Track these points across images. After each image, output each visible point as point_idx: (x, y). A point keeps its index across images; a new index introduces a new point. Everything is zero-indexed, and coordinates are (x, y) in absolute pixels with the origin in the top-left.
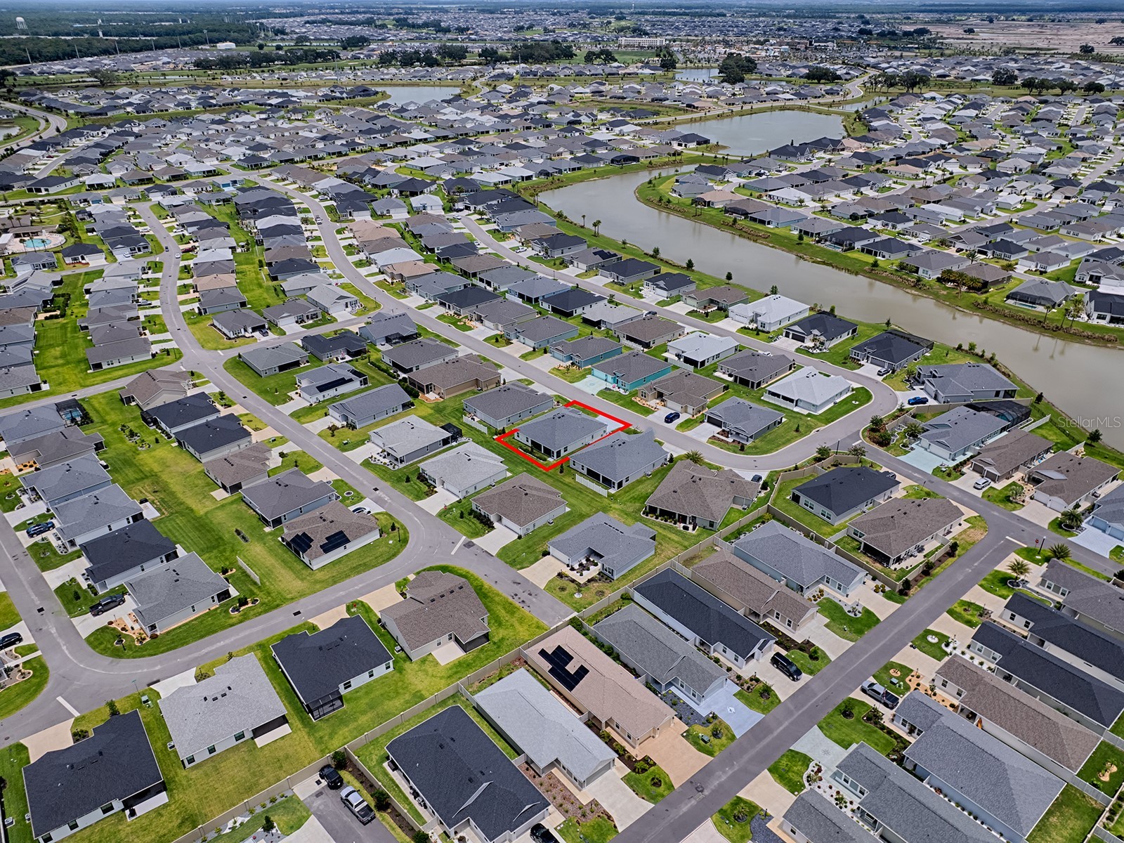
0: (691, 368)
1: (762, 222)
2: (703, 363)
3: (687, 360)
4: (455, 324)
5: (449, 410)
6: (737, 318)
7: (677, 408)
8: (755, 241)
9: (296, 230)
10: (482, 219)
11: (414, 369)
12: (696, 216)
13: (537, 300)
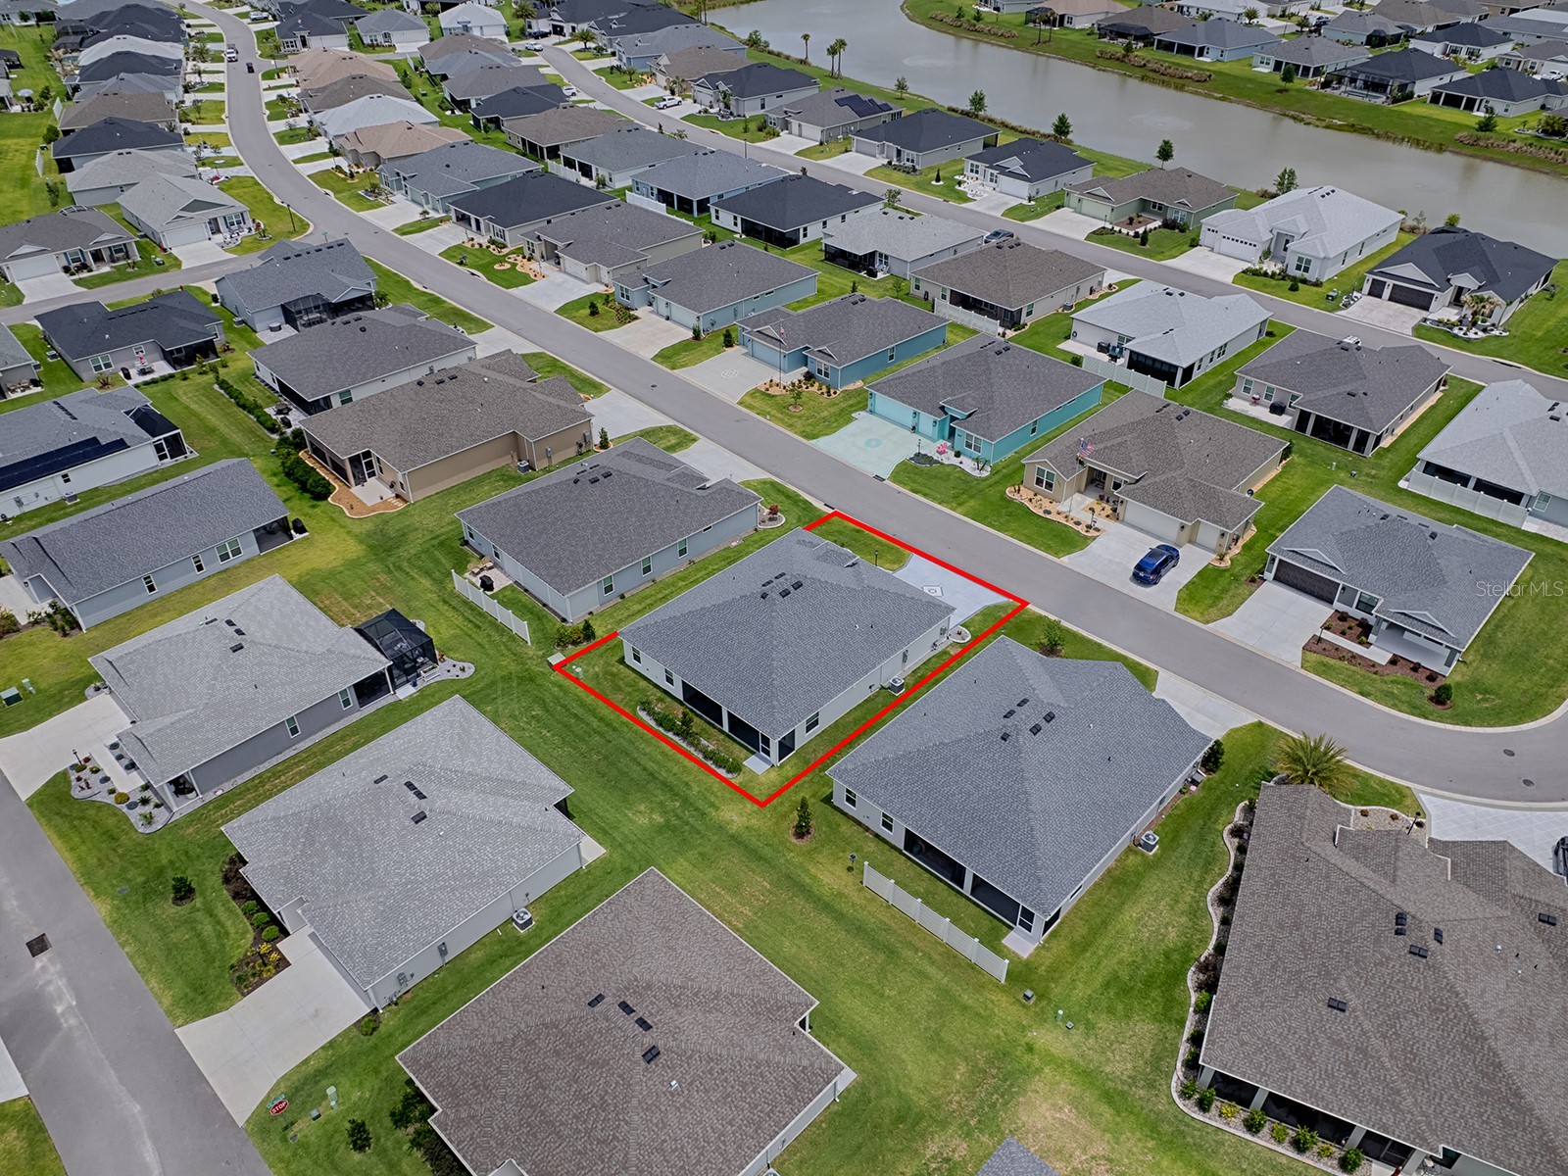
0: (1156, 387)
1: (1187, 50)
2: (1188, 372)
3: (1141, 364)
4: (487, 269)
5: (411, 548)
6: (1227, 246)
7: (1167, 528)
8: (1180, 88)
9: (164, 68)
10: (586, 49)
11: (336, 402)
12: (1039, 45)
13: (703, 205)
